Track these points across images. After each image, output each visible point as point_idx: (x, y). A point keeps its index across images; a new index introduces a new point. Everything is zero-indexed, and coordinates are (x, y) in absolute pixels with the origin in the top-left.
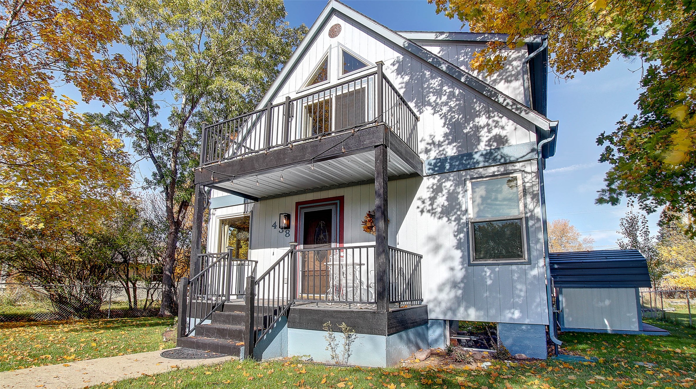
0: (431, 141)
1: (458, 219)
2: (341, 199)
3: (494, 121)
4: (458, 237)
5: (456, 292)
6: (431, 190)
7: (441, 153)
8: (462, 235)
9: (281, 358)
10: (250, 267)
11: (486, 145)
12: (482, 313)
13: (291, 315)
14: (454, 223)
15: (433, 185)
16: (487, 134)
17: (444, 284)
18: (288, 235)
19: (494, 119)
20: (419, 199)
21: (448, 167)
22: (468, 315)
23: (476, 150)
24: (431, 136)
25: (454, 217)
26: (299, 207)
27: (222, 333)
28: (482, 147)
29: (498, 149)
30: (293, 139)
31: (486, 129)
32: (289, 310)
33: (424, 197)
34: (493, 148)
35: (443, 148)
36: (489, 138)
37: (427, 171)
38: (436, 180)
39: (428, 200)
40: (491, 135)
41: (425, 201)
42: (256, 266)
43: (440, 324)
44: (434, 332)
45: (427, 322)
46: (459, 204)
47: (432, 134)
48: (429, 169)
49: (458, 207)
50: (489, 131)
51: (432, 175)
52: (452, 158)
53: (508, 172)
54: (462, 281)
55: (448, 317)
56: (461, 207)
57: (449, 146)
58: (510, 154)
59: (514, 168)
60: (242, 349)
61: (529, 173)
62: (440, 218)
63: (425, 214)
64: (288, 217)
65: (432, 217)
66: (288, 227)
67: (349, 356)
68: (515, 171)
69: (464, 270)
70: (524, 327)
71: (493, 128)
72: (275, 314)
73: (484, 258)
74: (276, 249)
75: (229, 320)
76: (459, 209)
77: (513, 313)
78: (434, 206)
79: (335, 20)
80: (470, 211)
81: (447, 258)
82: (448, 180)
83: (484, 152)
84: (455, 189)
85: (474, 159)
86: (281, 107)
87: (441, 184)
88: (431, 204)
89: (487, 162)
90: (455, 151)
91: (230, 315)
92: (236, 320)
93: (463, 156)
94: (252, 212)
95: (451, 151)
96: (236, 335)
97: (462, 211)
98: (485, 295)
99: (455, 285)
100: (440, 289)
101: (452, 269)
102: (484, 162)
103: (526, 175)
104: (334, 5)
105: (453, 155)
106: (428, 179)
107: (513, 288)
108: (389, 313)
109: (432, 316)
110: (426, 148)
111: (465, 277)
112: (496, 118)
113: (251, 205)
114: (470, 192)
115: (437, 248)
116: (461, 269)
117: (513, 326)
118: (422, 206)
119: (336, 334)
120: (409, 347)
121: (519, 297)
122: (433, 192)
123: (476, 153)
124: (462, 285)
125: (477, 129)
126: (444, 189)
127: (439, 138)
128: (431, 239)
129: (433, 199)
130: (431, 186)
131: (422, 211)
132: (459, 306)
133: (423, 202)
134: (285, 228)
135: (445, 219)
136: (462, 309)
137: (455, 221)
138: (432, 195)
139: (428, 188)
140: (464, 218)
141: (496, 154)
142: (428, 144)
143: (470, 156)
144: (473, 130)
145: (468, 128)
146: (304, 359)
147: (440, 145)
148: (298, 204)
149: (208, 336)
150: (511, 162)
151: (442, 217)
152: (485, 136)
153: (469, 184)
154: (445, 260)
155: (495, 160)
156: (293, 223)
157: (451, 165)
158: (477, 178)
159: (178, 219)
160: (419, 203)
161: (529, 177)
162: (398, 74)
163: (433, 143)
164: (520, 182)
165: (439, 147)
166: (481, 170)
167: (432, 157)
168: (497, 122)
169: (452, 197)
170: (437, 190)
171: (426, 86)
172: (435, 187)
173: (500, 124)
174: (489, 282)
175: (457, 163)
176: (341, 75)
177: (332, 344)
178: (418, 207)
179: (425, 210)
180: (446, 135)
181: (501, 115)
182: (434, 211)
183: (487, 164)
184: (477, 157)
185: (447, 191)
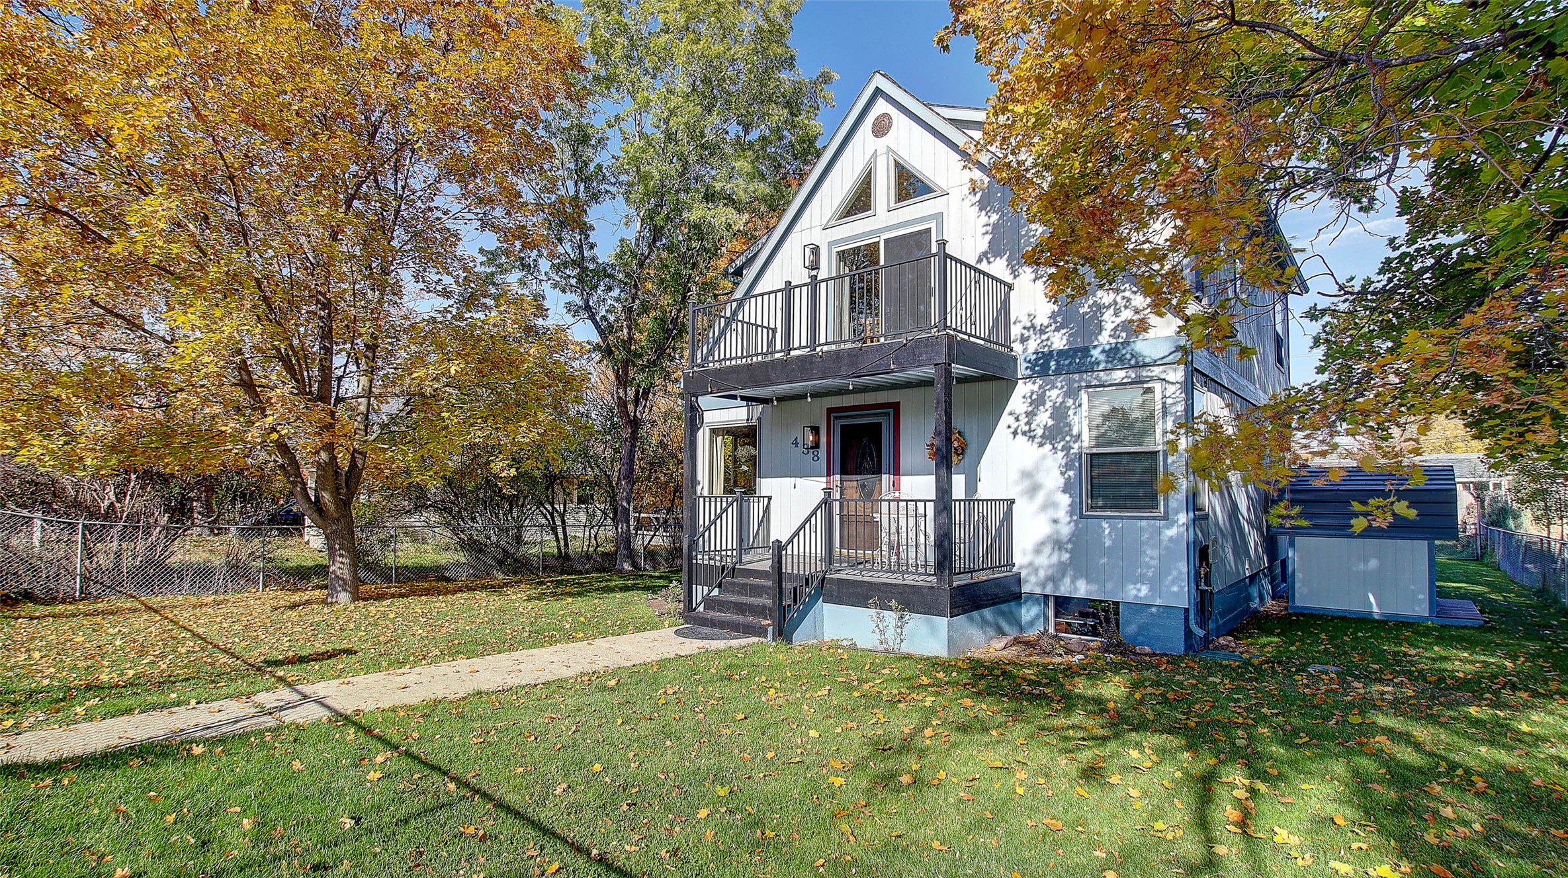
0: (1029, 324)
1: (1066, 448)
2: (896, 406)
3: (1124, 298)
4: (1066, 476)
5: (1060, 557)
6: (1029, 400)
7: (1045, 343)
8: (1071, 473)
9: (815, 641)
10: (761, 504)
11: (1110, 336)
12: (1094, 587)
13: (827, 586)
14: (1061, 454)
15: (1032, 393)
16: (1113, 318)
17: (1043, 543)
18: (816, 458)
19: (1124, 294)
20: (1011, 414)
21: (1053, 368)
22: (1076, 589)
23: (1096, 343)
24: (1029, 315)
25: (1062, 443)
26: (832, 415)
27: (740, 608)
28: (1105, 338)
29: (1127, 343)
30: (823, 340)
31: (1111, 311)
32: (823, 579)
33: (1017, 412)
34: (1121, 340)
35: (1047, 335)
36: (1116, 324)
37: (1024, 372)
38: (1037, 385)
39: (1024, 415)
40: (1118, 320)
41: (1020, 418)
42: (769, 503)
43: (1037, 600)
44: (1028, 611)
45: (1020, 597)
46: (1070, 426)
47: (1032, 312)
48: (1027, 368)
49: (1067, 429)
50: (1116, 315)
51: (1030, 377)
52: (1060, 352)
53: (1142, 379)
54: (1069, 541)
55: (1048, 590)
56: (1071, 430)
57: (1056, 333)
58: (1144, 353)
59: (1150, 374)
60: (770, 629)
61: (1172, 383)
62: (1041, 445)
63: (1019, 437)
64: (816, 430)
65: (1030, 442)
66: (816, 446)
67: (902, 641)
68: (1152, 379)
69: (1072, 524)
70: (1154, 610)
71: (1123, 309)
72: (807, 584)
73: (1103, 508)
74: (798, 479)
75: (746, 590)
76: (1069, 433)
77: (1139, 590)
78: (1033, 426)
79: (881, 106)
80: (1085, 436)
81: (1049, 505)
82: (1054, 387)
83: (1107, 347)
84: (1063, 402)
85: (1092, 356)
86: (804, 289)
87: (1044, 393)
88: (1028, 423)
89: (1111, 362)
90: (1065, 342)
91: (746, 584)
92: (756, 591)
93: (1076, 350)
94: (759, 419)
95: (1059, 341)
96: (761, 611)
97: (1072, 436)
98: (1102, 561)
99: (1058, 544)
100: (1038, 551)
101: (1055, 521)
102: (1107, 362)
103: (1167, 386)
104: (879, 81)
105: (1062, 348)
106: (1025, 383)
107: (1142, 553)
108: (953, 589)
109: (1026, 589)
110: (1022, 335)
111: (1073, 534)
112: (1127, 294)
113: (758, 409)
114: (1085, 406)
115: (1034, 489)
116: (1070, 523)
117: (1139, 607)
118: (1014, 425)
119: (886, 613)
120: (985, 633)
121: (1149, 567)
122: (1031, 404)
123: (1095, 347)
124: (1070, 546)
125: (1099, 308)
126: (1047, 401)
127: (1042, 319)
128: (1026, 475)
129: (1030, 415)
130: (1029, 394)
131: (1015, 433)
132: (1064, 576)
133: (1017, 419)
134: (812, 448)
135: (1048, 447)
136: (1067, 580)
137: (1062, 451)
138: (1030, 409)
139: (1024, 397)
140: (1076, 446)
141: (1124, 352)
142: (1024, 328)
143: (1085, 351)
144: (1092, 311)
145: (1086, 306)
146: (845, 643)
147: (1042, 331)
148: (830, 411)
149: (721, 611)
150: (1145, 365)
151: (1045, 444)
152: (1110, 321)
153: (1084, 396)
154: (1044, 507)
155: (1121, 360)
156: (823, 439)
157: (1058, 364)
158: (1096, 386)
159: (635, 416)
160: (1011, 420)
161: (1171, 389)
162: (981, 210)
163: (1033, 326)
164: (1158, 395)
165: (1041, 334)
166: (1102, 374)
167: (1031, 349)
168: (1129, 300)
169: (1059, 413)
170: (1037, 401)
171: (1023, 233)
172: (1034, 397)
173: (1133, 303)
174: (1108, 543)
175: (1067, 362)
176: (892, 205)
177: (881, 626)
178: (1009, 427)
179: (1019, 431)
180: (1053, 316)
181: (1135, 289)
182: (1032, 434)
183: (1109, 366)
184: (1096, 353)
185: (1051, 404)
